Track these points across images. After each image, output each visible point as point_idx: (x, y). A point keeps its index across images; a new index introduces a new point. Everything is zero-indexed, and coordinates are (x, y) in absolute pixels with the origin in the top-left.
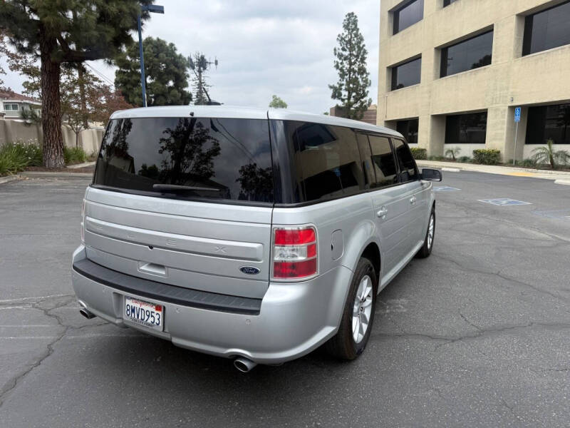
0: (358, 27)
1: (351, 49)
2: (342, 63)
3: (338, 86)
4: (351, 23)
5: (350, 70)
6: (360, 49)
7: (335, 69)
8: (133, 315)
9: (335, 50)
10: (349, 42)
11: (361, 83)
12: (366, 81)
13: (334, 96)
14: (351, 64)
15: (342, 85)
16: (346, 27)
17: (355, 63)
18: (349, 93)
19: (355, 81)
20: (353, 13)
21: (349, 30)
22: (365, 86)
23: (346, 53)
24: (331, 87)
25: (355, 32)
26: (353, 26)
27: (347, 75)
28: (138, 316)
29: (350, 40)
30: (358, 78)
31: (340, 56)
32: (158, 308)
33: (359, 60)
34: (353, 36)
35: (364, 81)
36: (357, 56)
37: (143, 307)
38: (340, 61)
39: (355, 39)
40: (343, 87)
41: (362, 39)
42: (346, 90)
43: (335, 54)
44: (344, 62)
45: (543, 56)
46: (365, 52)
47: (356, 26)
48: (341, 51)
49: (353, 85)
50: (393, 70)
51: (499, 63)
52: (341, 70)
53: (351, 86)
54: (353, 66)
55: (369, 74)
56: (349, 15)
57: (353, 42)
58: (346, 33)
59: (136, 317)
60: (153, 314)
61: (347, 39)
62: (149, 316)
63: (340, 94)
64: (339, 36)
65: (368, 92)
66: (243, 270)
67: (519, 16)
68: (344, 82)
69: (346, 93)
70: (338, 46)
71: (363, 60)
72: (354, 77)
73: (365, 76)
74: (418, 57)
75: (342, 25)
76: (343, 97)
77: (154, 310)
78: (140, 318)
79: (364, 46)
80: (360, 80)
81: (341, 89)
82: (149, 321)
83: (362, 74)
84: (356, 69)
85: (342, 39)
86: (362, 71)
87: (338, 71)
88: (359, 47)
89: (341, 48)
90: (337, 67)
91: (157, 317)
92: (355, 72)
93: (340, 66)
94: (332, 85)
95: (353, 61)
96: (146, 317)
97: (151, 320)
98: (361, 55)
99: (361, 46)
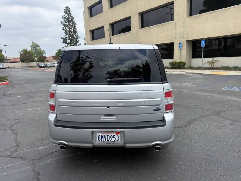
0: (71, 13)
1: (69, 22)
2: (65, 28)
3: (65, 38)
4: (68, 11)
5: (70, 31)
6: (73, 22)
7: (63, 30)
8: (102, 140)
9: (62, 22)
10: (68, 19)
11: (75, 37)
12: (77, 36)
13: (64, 42)
14: (70, 29)
15: (67, 37)
16: (66, 12)
17: (71, 28)
18: (70, 41)
19: (72, 36)
20: (68, 7)
21: (67, 14)
22: (77, 38)
23: (67, 24)
24: (62, 38)
25: (70, 15)
26: (69, 13)
27: (68, 33)
28: (105, 139)
29: (68, 18)
30: (73, 35)
31: (64, 25)
32: (117, 133)
33: (73, 27)
34: (69, 17)
35: (76, 36)
36: (72, 26)
37: (108, 134)
38: (65, 27)
39: (70, 18)
40: (68, 38)
41: (73, 18)
42: (69, 39)
43: (62, 24)
44: (67, 28)
45: (149, 29)
46: (75, 24)
47: (70, 12)
48: (64, 23)
49: (72, 37)
50: (92, 32)
51: (134, 30)
52: (66, 31)
53: (71, 38)
54: (71, 30)
55: (78, 33)
56: (66, 7)
57: (70, 19)
58: (66, 15)
59: (104, 140)
60: (114, 137)
61: (67, 18)
62: (112, 138)
63: (67, 42)
64: (63, 16)
65: (78, 41)
66: (154, 110)
67: (139, 13)
68: (68, 36)
69: (69, 41)
70: (63, 20)
71: (75, 27)
72: (72, 34)
73: (76, 34)
74: (103, 27)
75: (64, 12)
76: (68, 43)
77: (115, 135)
78: (106, 140)
79: (74, 21)
80: (75, 35)
81: (67, 39)
82: (112, 140)
83: (75, 33)
84: (72, 31)
85: (64, 18)
86: (75, 32)
87: (64, 31)
88: (72, 21)
89: (64, 21)
90: (64, 29)
91: (117, 138)
92: (72, 32)
93: (65, 29)
94: (62, 37)
95: (70, 27)
96: (110, 139)
97: (113, 139)
98: (74, 25)
99: (73, 21)
